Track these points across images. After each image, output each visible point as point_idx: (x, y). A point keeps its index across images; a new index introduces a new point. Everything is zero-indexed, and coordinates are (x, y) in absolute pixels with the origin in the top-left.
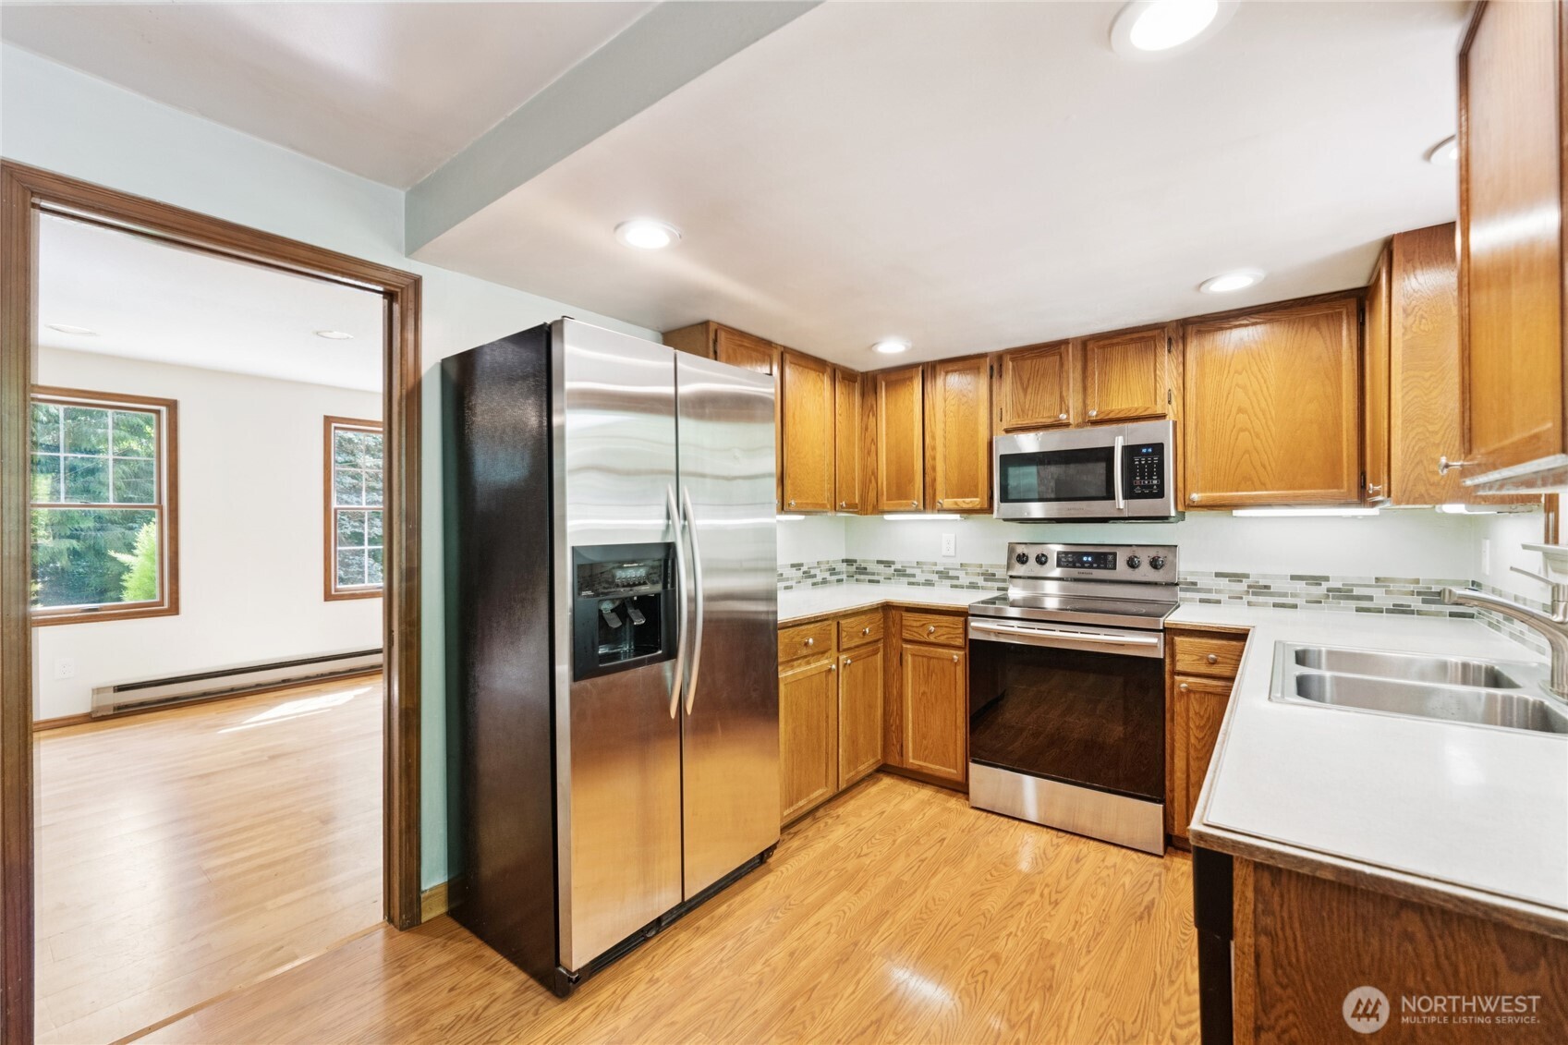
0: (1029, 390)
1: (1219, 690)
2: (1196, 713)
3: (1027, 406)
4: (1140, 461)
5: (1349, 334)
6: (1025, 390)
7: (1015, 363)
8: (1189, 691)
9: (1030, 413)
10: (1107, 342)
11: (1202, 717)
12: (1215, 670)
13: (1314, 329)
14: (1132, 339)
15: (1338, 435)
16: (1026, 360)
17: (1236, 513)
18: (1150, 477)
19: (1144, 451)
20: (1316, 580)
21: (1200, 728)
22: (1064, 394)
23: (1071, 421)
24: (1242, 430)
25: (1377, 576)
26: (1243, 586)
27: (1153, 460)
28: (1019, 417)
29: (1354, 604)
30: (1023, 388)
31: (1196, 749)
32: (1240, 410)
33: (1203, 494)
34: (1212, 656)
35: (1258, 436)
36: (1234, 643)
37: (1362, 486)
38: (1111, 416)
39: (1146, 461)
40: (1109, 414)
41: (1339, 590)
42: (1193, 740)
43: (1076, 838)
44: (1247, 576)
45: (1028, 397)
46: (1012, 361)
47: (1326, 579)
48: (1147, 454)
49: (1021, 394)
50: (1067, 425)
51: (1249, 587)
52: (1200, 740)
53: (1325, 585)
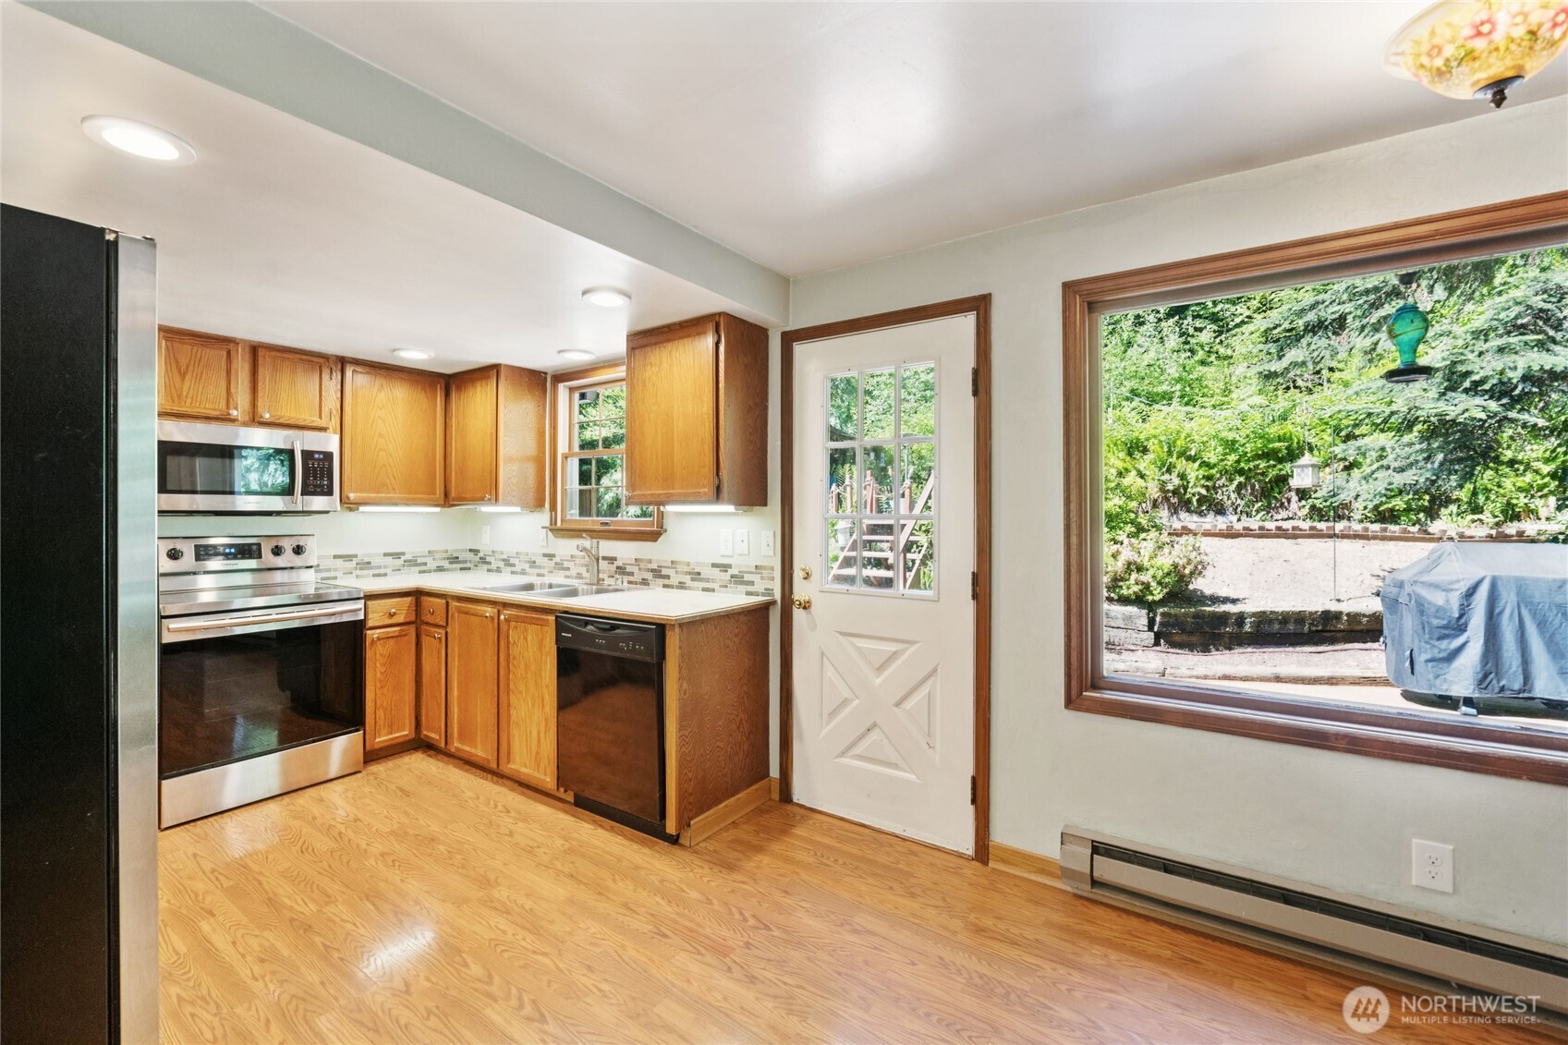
0: (188, 377)
1: (397, 634)
2: (381, 655)
3: (185, 394)
4: (313, 464)
5: (441, 401)
6: (183, 375)
7: (169, 344)
8: (379, 639)
9: (189, 401)
10: (279, 354)
11: (384, 656)
12: (394, 620)
13: (423, 392)
14: (302, 359)
15: (434, 460)
16: (184, 343)
17: (362, 509)
18: (322, 479)
19: (317, 456)
20: (397, 555)
21: (383, 665)
22: (233, 390)
23: (239, 418)
24: (380, 450)
25: (431, 549)
26: (353, 564)
27: (324, 465)
28: (173, 401)
29: (418, 569)
30: (180, 372)
31: (380, 682)
32: (380, 435)
33: (359, 495)
34: (393, 610)
35: (391, 456)
36: (405, 599)
37: (446, 495)
38: (281, 421)
39: (319, 465)
40: (278, 419)
41: (410, 561)
42: (379, 675)
43: (300, 792)
44: (356, 556)
45: (187, 384)
46: (166, 341)
47: (403, 554)
48: (319, 460)
49: (178, 379)
50: (233, 421)
51: (357, 564)
52: (382, 673)
53: (403, 558)
